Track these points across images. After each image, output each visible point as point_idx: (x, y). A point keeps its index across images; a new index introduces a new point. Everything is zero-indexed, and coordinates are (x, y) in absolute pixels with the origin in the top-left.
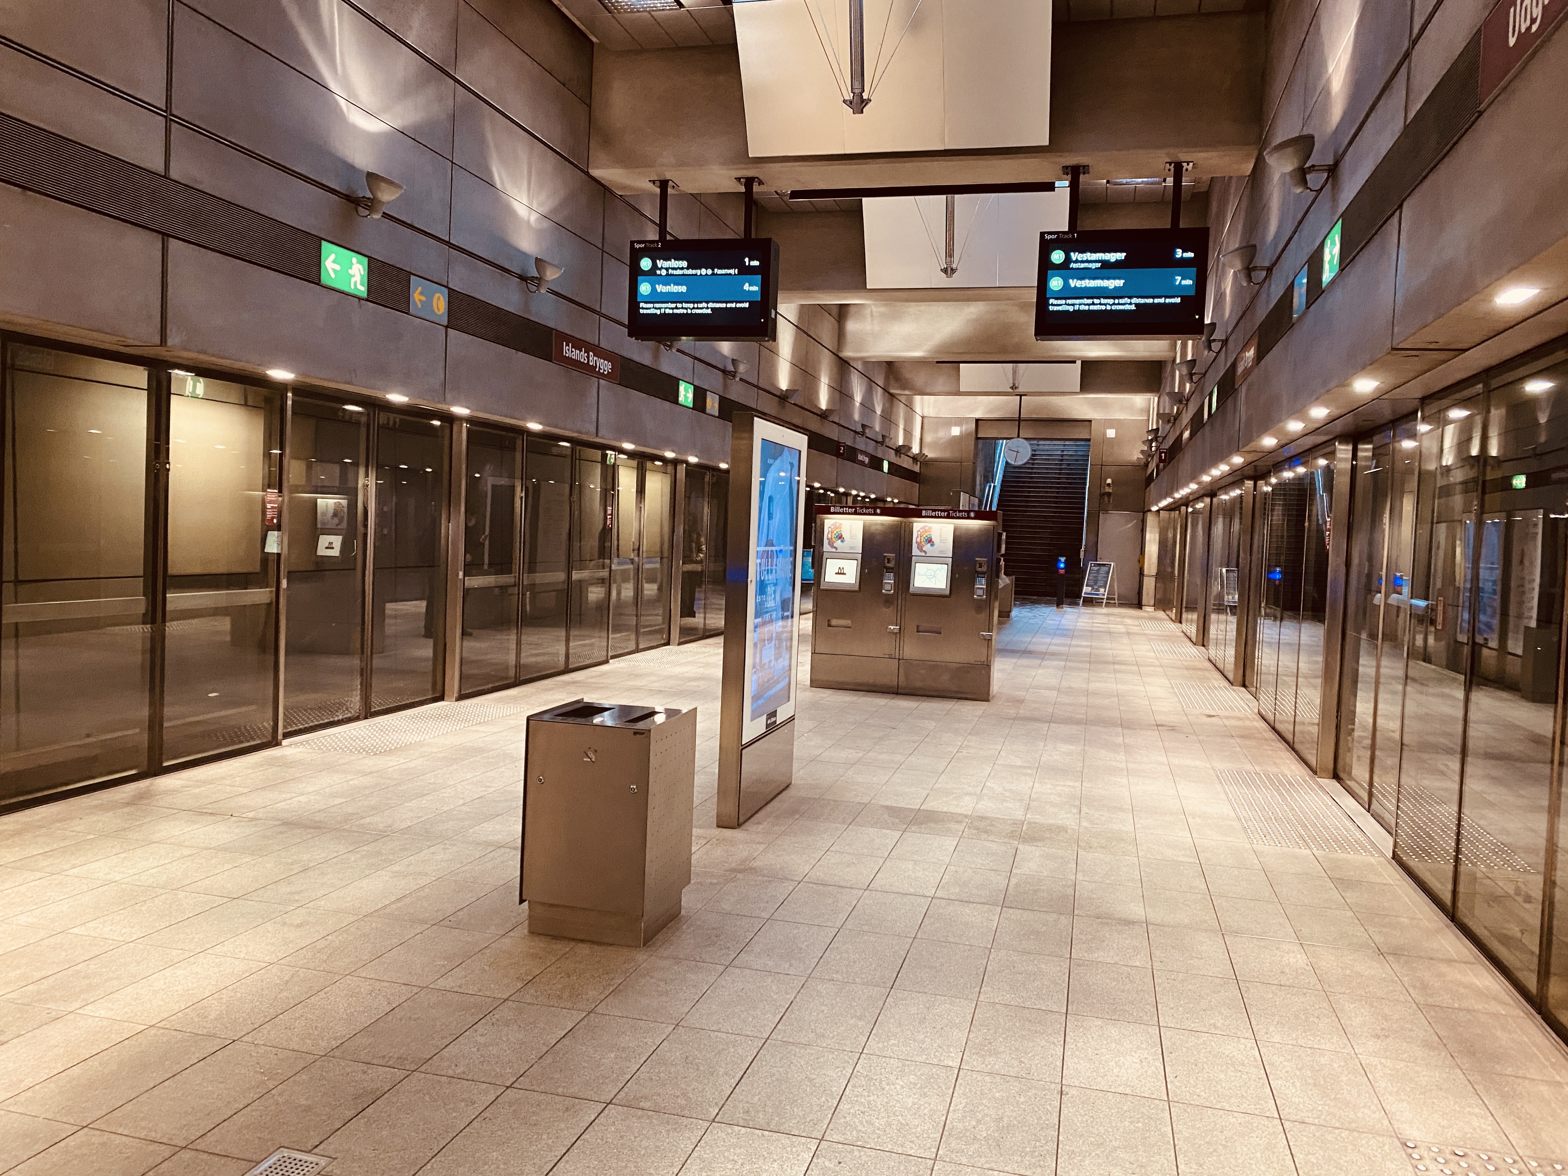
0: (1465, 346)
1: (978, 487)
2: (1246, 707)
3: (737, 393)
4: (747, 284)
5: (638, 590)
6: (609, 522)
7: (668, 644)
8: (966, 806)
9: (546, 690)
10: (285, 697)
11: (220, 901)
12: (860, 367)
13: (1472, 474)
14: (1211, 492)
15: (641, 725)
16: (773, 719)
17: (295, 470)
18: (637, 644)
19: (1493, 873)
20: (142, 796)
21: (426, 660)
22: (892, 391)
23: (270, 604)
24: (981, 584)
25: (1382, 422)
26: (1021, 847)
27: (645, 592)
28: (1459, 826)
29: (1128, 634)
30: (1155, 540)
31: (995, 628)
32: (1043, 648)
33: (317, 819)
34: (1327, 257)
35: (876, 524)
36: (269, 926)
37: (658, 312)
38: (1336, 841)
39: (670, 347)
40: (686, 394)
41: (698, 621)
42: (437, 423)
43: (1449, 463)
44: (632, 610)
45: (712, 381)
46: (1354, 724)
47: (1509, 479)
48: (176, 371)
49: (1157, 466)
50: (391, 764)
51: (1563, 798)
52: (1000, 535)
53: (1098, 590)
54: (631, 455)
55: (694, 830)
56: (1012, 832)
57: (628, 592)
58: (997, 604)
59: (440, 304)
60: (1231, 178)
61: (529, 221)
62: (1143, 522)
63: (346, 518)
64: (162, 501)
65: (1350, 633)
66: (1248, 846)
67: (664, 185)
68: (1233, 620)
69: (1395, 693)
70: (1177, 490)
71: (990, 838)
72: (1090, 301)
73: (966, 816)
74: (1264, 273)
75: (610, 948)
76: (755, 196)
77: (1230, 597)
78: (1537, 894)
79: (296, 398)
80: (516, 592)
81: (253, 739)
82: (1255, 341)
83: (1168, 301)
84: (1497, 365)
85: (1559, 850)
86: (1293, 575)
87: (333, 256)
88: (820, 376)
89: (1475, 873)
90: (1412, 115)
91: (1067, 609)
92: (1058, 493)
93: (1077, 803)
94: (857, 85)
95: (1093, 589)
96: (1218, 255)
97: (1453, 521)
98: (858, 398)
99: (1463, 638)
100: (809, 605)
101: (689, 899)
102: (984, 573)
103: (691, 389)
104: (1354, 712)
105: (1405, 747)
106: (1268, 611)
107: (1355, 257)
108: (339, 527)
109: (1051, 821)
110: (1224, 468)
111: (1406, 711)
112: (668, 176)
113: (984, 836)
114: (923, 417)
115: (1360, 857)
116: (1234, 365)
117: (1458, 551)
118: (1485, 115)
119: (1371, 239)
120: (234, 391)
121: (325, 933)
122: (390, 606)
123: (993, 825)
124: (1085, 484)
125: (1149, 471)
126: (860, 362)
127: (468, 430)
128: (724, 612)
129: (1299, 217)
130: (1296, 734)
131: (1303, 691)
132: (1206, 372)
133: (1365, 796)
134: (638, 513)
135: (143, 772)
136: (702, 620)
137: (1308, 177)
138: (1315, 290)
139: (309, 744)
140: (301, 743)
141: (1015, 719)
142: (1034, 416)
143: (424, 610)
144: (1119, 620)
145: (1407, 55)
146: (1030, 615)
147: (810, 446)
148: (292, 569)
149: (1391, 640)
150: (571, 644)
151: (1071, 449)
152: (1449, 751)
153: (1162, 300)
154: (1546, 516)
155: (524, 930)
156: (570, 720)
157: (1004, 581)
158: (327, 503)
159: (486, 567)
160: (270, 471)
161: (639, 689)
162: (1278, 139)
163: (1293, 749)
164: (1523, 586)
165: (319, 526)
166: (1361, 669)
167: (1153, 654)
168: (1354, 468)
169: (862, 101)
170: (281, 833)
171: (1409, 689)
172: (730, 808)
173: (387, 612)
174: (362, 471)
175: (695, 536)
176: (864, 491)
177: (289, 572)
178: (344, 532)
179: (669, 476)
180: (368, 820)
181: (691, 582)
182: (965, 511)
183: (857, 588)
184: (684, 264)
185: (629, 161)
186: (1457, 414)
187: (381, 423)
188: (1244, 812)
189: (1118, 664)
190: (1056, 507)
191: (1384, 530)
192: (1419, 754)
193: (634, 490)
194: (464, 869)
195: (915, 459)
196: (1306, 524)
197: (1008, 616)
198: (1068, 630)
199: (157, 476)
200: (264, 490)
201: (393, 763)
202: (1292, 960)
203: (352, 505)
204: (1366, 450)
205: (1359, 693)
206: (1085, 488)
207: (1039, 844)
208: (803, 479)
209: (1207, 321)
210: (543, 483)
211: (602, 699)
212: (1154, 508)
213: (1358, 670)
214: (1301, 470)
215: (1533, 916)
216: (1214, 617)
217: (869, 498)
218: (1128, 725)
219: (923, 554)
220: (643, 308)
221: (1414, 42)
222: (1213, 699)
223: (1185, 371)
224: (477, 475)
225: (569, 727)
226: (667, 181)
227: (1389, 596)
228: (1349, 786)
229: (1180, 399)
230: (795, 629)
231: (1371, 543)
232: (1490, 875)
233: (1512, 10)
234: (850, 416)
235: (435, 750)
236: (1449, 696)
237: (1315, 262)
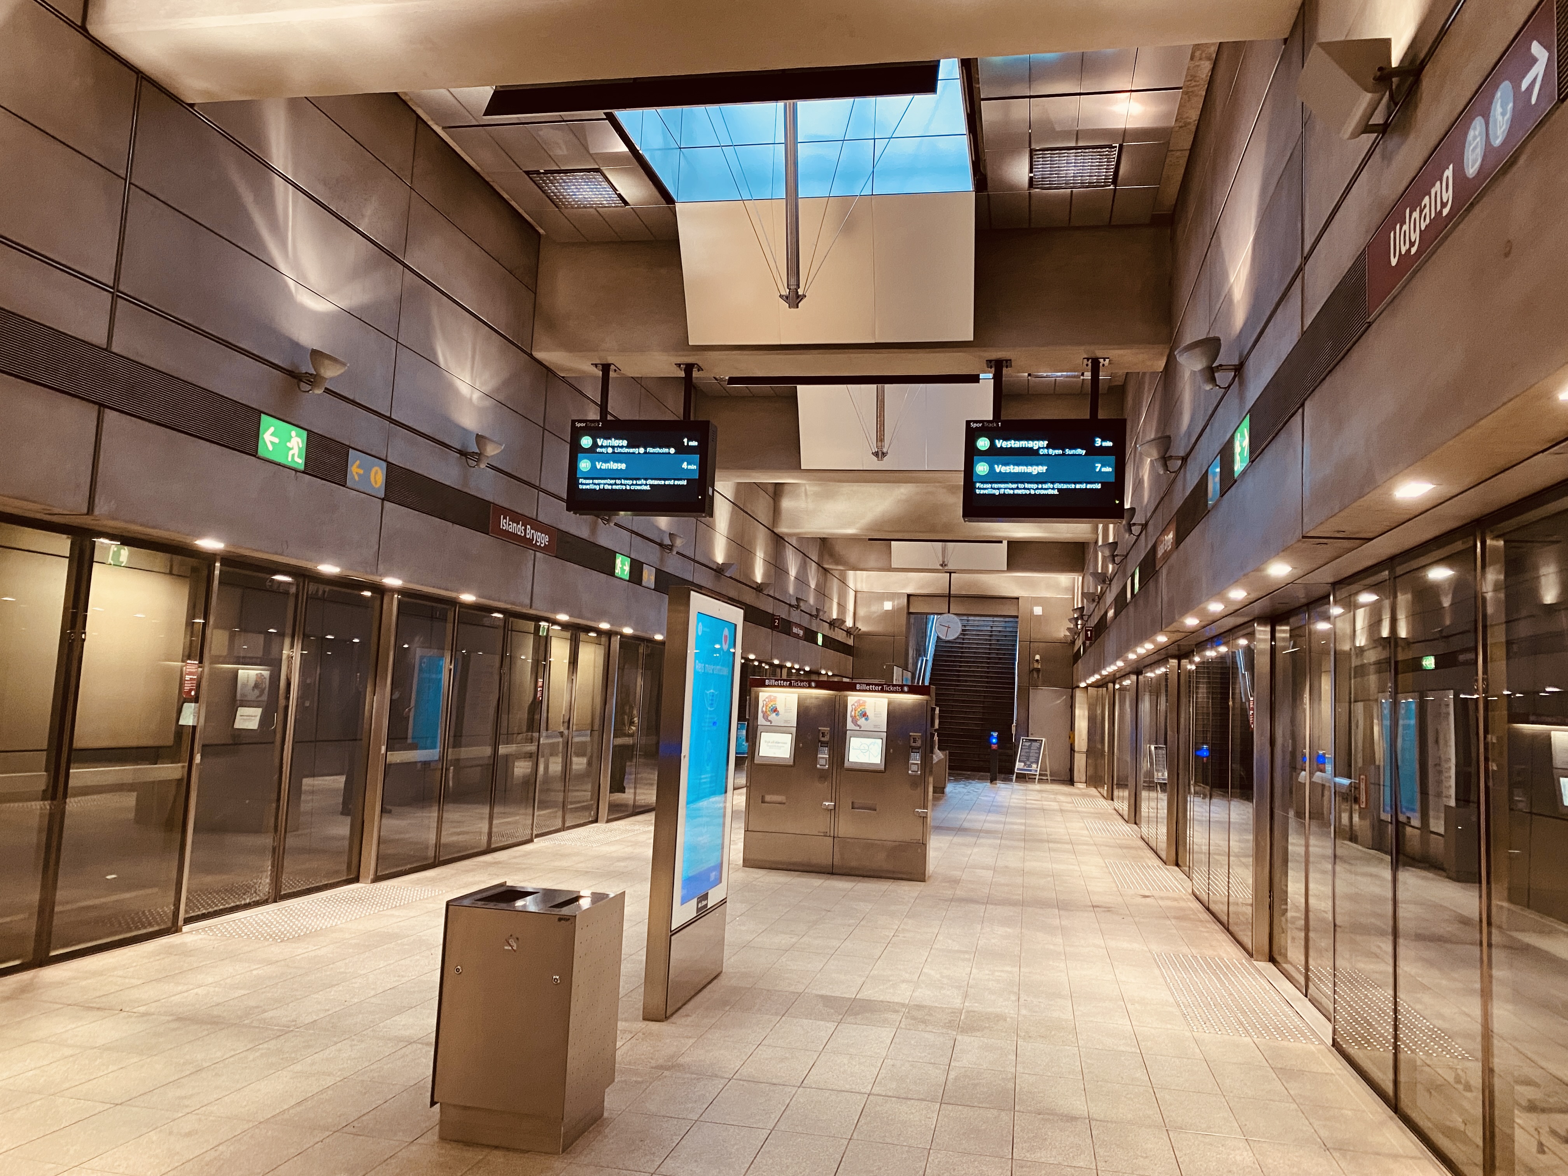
0: (1371, 535)
1: (910, 661)
2: (1180, 887)
3: (674, 566)
4: (685, 463)
5: (567, 764)
6: (539, 694)
7: (596, 821)
8: (902, 994)
9: (467, 871)
10: (189, 879)
11: (101, 1107)
12: (794, 543)
13: (1384, 655)
14: (1138, 670)
15: (566, 911)
16: (704, 903)
17: (218, 640)
18: (564, 822)
19: (1431, 1060)
20: (24, 989)
21: (343, 838)
22: (826, 566)
23: (179, 781)
24: (915, 759)
25: (1297, 605)
26: (959, 1038)
27: (574, 767)
28: (1395, 1011)
29: (1061, 811)
30: (1084, 715)
31: (930, 804)
32: (978, 826)
33: (215, 1013)
34: (1237, 449)
35: (811, 697)
36: (154, 1136)
37: (597, 488)
38: (1277, 1028)
39: (609, 521)
40: (622, 567)
41: (627, 796)
42: (367, 594)
43: (1362, 644)
44: (559, 786)
45: (649, 555)
46: (1286, 904)
47: (1420, 659)
48: (102, 540)
49: (1084, 643)
50: (300, 951)
51: (1494, 981)
52: (933, 710)
53: (1030, 766)
54: (565, 626)
55: (619, 1023)
56: (950, 1022)
57: (556, 766)
58: (931, 780)
59: (378, 477)
60: (1144, 374)
61: (471, 399)
62: (1072, 698)
63: (267, 689)
64: (74, 673)
65: (1278, 812)
66: (1188, 1034)
67: (606, 368)
68: (1163, 797)
69: (1324, 872)
70: (1104, 668)
71: (928, 1029)
72: (1015, 486)
73: (903, 1005)
74: (1179, 462)
75: (526, 1155)
76: (694, 381)
77: (1160, 774)
78: (1476, 1080)
79: (224, 568)
80: (440, 767)
81: (150, 925)
82: (1173, 526)
83: (1089, 486)
84: (1401, 553)
85: (1495, 1036)
86: (1219, 752)
87: (272, 429)
88: (755, 550)
89: (1415, 1061)
90: (1308, 322)
91: (1000, 785)
92: (988, 668)
93: (1016, 989)
94: (793, 281)
95: (1025, 765)
96: (1136, 443)
97: (1369, 700)
98: (793, 572)
99: (1386, 817)
100: (742, 780)
101: (612, 1101)
102: (918, 748)
103: (628, 561)
104: (1286, 892)
105: (1338, 929)
106: (1197, 788)
107: (1263, 450)
108: (260, 699)
109: (990, 1010)
110: (1149, 646)
111: (1337, 890)
112: (610, 360)
113: (922, 1026)
114: (856, 592)
115: (1299, 1045)
116: (1154, 548)
117: (1376, 729)
118: (1374, 326)
119: (1277, 434)
120: (160, 559)
121: (216, 1143)
122: (307, 782)
123: (931, 1015)
124: (1014, 659)
125: (1076, 649)
126: (795, 538)
127: (399, 601)
128: (655, 787)
129: (1210, 412)
130: (1231, 915)
131: (1237, 870)
132: (1128, 554)
133: (1302, 980)
134: (570, 685)
135: (27, 963)
136: (632, 796)
137: (1216, 375)
138: (1228, 480)
139: (212, 930)
140: (203, 929)
141: (952, 900)
142: (964, 593)
143: (342, 785)
144: (1053, 796)
145: (1301, 269)
146: (965, 791)
147: (746, 619)
148: (207, 742)
149: (1318, 819)
150: (495, 822)
151: (999, 625)
152: (1382, 933)
153: (1083, 486)
154: (1456, 696)
155: (433, 1136)
156: (491, 905)
157: (939, 755)
158: (249, 674)
159: (409, 741)
160: (191, 641)
161: (563, 870)
162: (1189, 339)
163: (1228, 930)
164: (1439, 765)
165: (238, 697)
166: (1290, 848)
167: (1086, 832)
168: (1273, 649)
169: (798, 296)
170: (174, 1030)
171: (1338, 868)
172: (658, 999)
173: (304, 788)
174: (287, 642)
175: (627, 708)
176: (798, 663)
177: (204, 746)
178: (265, 704)
179: (602, 647)
180: (270, 1014)
181: (622, 755)
182: (899, 685)
183: (791, 763)
184: (625, 443)
185: (573, 345)
186: (1367, 598)
187: (310, 592)
188: (1182, 998)
189: (1051, 842)
190: (987, 682)
191: (1305, 710)
192: (1352, 936)
193: (567, 661)
194: (372, 1067)
195: (848, 632)
196: (1231, 703)
197: (943, 793)
198: (1002, 806)
199: (71, 646)
200: (183, 661)
201: (302, 950)
202: (1238, 1158)
203: (275, 678)
204: (1283, 631)
205: (1290, 873)
206: (1014, 664)
207: (978, 1034)
208: (739, 651)
209: (1127, 506)
210: (472, 655)
211: (525, 881)
212: (1083, 685)
213: (1287, 849)
214: (1223, 649)
215: (1474, 1106)
216: (1144, 794)
217: (804, 670)
218: (1063, 906)
219: (858, 728)
220: (582, 484)
221: (1306, 259)
222: (1147, 879)
223: (1107, 553)
224: (406, 646)
225: (491, 914)
226: (609, 365)
227: (1313, 774)
228: (1284, 969)
229: (1103, 579)
230: (729, 805)
231: (1293, 721)
232: (1428, 1062)
233: (1392, 234)
234: (785, 591)
235: (347, 936)
236: (1376, 876)
237: (1226, 453)
